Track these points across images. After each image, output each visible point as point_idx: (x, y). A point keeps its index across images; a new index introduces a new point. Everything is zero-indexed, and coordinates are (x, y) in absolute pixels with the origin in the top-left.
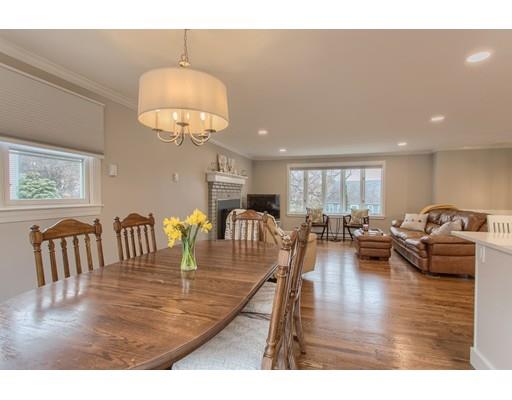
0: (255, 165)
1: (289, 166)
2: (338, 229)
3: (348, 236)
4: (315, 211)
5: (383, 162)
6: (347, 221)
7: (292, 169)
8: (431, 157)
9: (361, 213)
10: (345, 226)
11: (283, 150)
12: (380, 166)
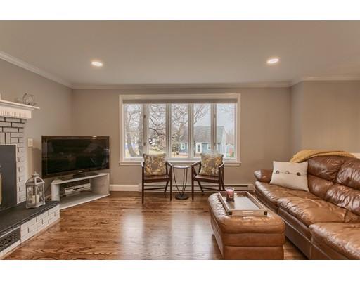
0: (75, 94)
1: (121, 97)
2: (185, 180)
3: (197, 189)
4: (155, 158)
5: (238, 96)
6: (197, 171)
7: (126, 102)
8: (289, 91)
9: (214, 160)
10: (194, 179)
11: (97, 64)
12: (234, 101)
